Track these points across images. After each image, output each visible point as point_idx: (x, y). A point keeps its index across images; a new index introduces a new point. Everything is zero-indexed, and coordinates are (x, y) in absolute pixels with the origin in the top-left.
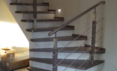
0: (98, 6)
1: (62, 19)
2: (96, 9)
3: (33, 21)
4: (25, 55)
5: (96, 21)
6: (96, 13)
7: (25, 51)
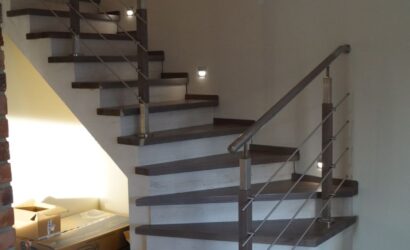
0: (336, 60)
1: (212, 101)
2: (330, 69)
3: (136, 112)
4: (89, 224)
5: (331, 104)
6: (331, 80)
7: (83, 211)
